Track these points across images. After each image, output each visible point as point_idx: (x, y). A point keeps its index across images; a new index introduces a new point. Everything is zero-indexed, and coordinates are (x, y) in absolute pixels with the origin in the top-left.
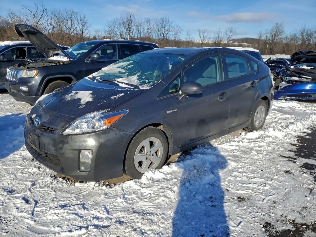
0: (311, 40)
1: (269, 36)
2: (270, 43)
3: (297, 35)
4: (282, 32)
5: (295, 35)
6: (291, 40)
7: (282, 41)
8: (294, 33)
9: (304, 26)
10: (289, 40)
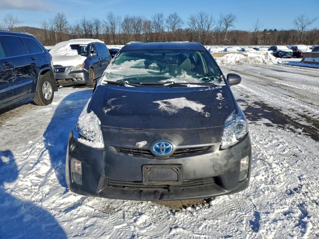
0: (93, 31)
1: (54, 27)
2: (57, 34)
3: (80, 27)
4: (66, 23)
5: (78, 27)
6: (76, 31)
7: (67, 32)
8: (77, 24)
9: (84, 18)
10: (74, 31)
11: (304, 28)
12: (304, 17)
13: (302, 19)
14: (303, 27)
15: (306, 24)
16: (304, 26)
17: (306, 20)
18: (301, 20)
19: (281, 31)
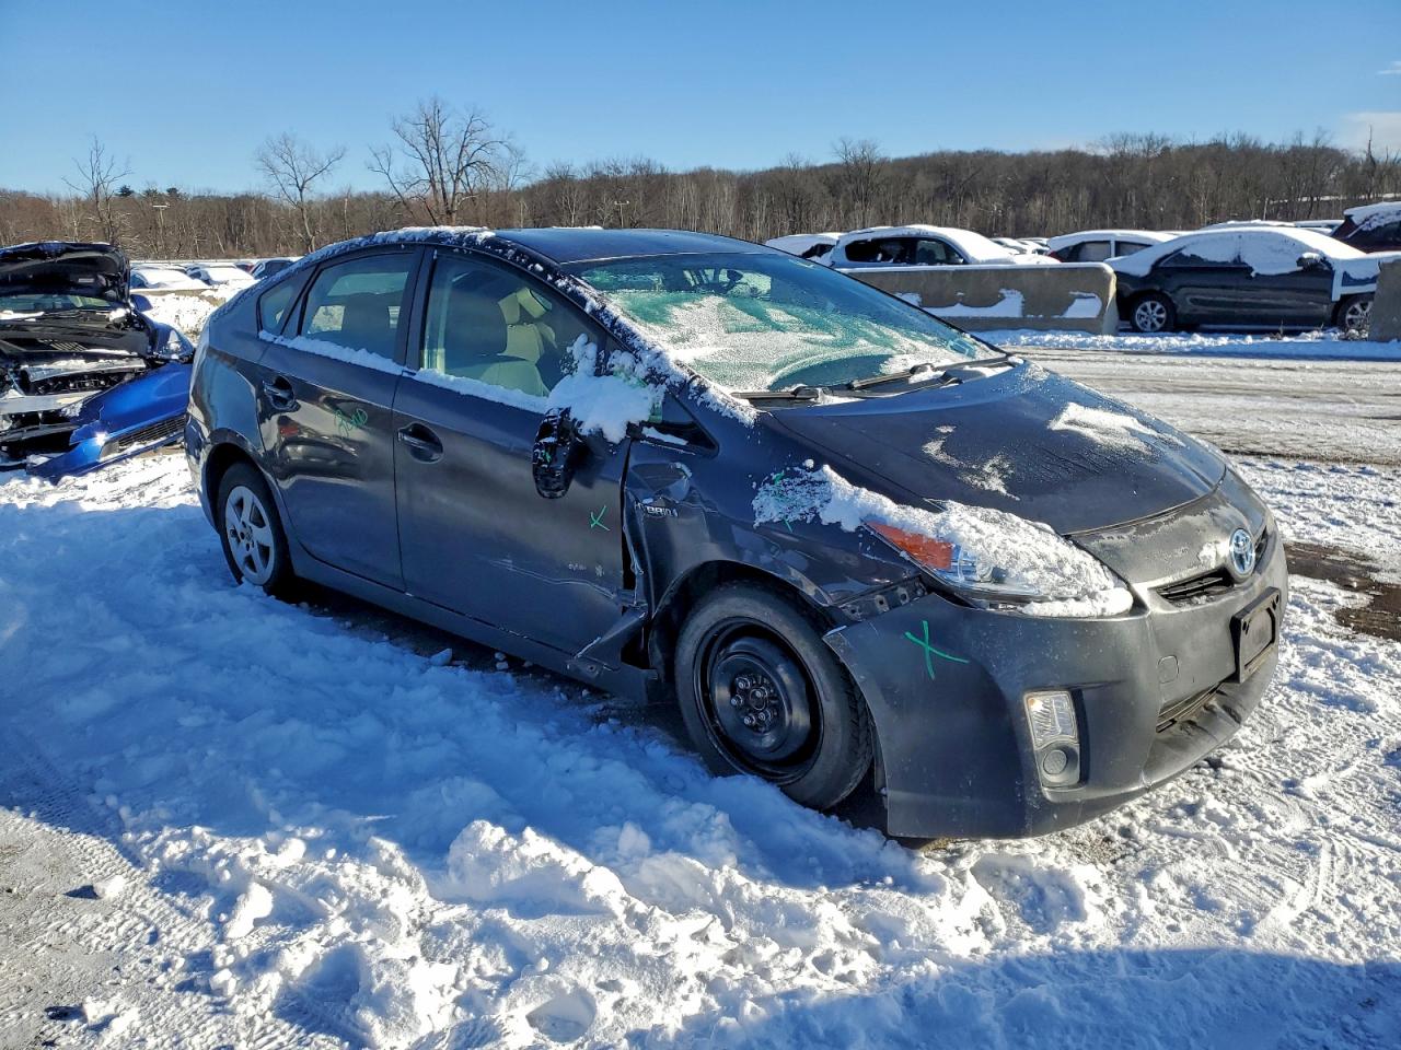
11: (303, 187)
12: (293, 146)
13: (290, 153)
14: (300, 184)
15: (310, 175)
16: (304, 183)
17: (304, 156)
18: (286, 153)
19: (201, 199)
